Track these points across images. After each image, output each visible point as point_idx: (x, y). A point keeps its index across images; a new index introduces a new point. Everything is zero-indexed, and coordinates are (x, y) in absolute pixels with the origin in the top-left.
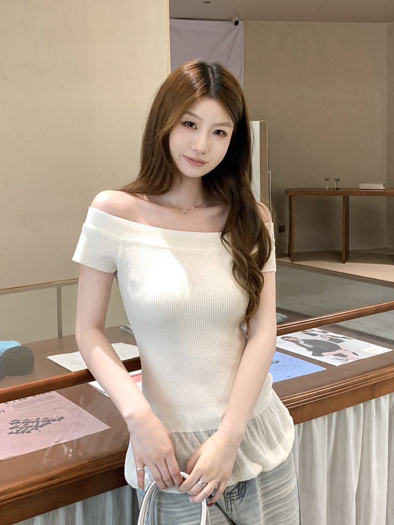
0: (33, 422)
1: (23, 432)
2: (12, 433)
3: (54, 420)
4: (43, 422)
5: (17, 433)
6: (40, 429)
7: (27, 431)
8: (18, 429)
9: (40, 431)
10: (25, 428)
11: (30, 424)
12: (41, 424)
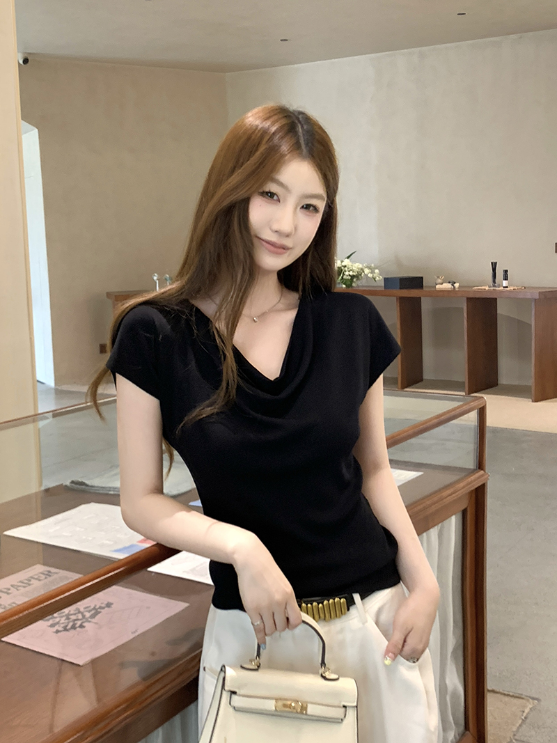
0: (75, 614)
1: (74, 627)
2: (58, 632)
3: (100, 608)
4: (89, 611)
5: (65, 629)
6: (93, 620)
7: (77, 625)
8: (62, 625)
9: (96, 623)
10: (71, 624)
11: (73, 617)
12: (88, 615)
